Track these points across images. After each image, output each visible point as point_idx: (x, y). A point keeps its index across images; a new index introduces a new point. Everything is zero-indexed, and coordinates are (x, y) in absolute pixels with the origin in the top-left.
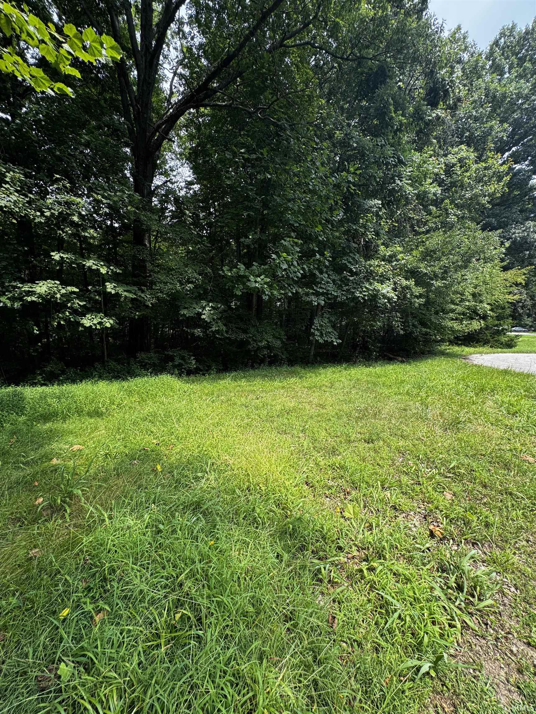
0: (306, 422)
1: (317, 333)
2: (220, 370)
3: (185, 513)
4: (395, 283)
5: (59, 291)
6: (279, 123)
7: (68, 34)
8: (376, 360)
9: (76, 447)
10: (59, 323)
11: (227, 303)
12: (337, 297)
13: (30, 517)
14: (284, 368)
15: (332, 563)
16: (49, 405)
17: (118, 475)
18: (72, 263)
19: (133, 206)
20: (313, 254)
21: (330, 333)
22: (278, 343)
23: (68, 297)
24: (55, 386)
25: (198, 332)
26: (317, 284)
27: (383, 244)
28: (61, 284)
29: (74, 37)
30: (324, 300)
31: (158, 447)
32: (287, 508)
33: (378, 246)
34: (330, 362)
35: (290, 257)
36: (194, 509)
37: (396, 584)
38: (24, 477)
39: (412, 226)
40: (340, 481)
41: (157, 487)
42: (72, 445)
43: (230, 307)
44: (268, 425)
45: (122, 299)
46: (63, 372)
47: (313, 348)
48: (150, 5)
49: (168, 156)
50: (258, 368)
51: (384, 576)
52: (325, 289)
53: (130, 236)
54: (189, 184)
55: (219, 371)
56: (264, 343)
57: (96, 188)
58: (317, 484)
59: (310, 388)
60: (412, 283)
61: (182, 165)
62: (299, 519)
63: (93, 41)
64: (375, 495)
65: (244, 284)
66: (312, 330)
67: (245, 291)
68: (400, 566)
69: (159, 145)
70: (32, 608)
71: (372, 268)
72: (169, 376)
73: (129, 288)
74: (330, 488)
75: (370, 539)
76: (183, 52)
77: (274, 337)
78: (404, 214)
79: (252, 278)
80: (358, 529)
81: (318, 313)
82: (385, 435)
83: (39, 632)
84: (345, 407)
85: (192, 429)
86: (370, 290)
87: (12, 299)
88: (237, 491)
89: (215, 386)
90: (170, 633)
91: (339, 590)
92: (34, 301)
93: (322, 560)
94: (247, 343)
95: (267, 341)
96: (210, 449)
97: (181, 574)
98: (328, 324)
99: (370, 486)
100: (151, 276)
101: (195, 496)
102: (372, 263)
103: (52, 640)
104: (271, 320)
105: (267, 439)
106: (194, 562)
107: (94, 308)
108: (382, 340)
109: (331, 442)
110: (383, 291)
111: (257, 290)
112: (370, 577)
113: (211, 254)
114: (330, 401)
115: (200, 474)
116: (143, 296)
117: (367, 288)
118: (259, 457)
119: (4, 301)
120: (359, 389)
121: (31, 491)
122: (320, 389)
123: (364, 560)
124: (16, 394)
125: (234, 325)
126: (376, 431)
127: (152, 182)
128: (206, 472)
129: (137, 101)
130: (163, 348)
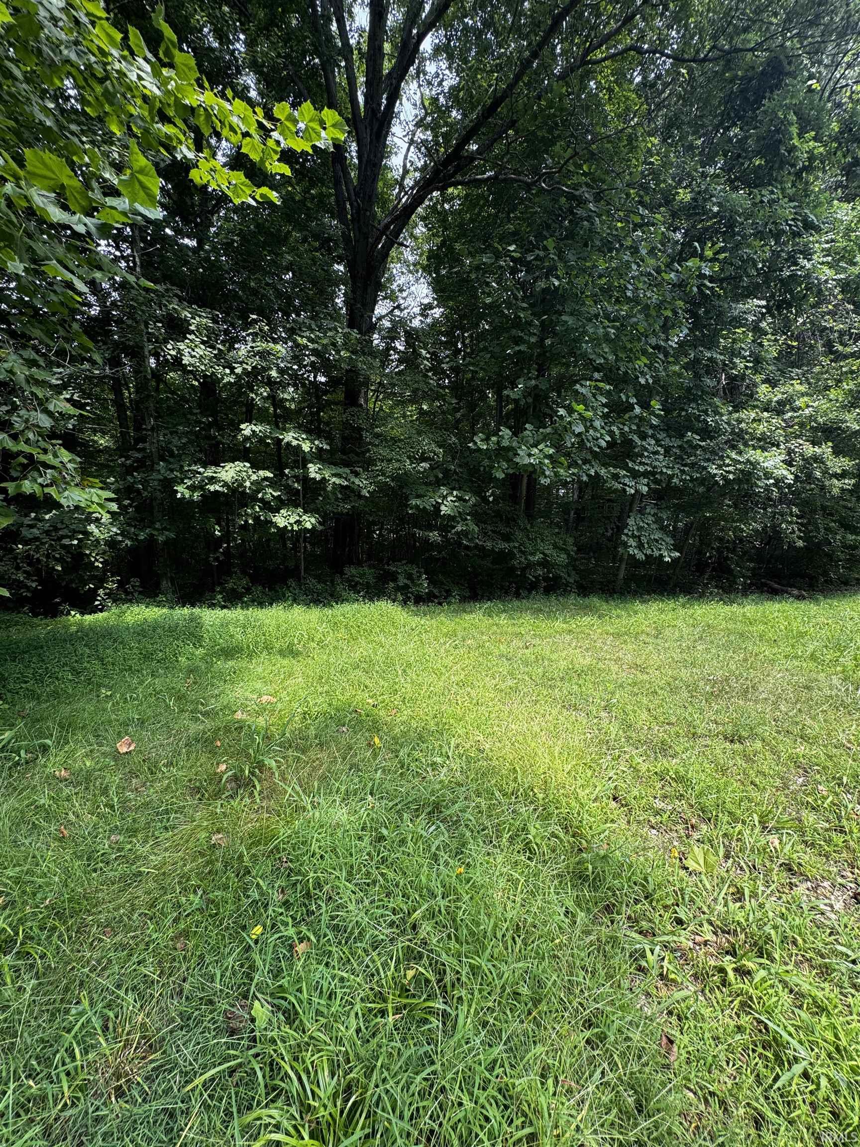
0: (613, 693)
1: (632, 542)
2: (465, 597)
3: (418, 816)
4: (790, 452)
5: (249, 477)
6: (577, 193)
7: (279, 117)
8: (746, 592)
9: (265, 698)
10: (246, 521)
11: (479, 492)
12: (671, 477)
13: (211, 789)
14: (572, 599)
15: (665, 946)
16: (232, 636)
17: (321, 745)
18: (267, 437)
19: (347, 350)
20: (629, 407)
21: (656, 540)
22: (563, 558)
23: (259, 485)
24: (239, 610)
25: (434, 535)
26: (633, 456)
27: (766, 381)
28: (251, 467)
29: (287, 119)
30: (648, 485)
31: (376, 711)
32: (581, 836)
33: (755, 385)
34: (654, 592)
35: (589, 413)
36: (429, 813)
37: (797, 1010)
38: (204, 733)
39: (829, 345)
40: (677, 802)
41: (376, 770)
42: (260, 696)
43: (485, 499)
44: (545, 693)
45: (329, 488)
46: (248, 590)
47: (623, 566)
48: (380, 47)
49: (396, 268)
50: (528, 598)
51: (770, 991)
52: (651, 465)
53: (341, 396)
54: (426, 308)
55: (464, 599)
56: (538, 557)
57: (300, 329)
58: (634, 802)
59: (617, 635)
60: (826, 450)
61: (417, 280)
62: (605, 857)
63: (310, 121)
64: (749, 840)
65: (509, 461)
66: (623, 537)
67: (511, 471)
68: (805, 980)
69: (385, 255)
70: (216, 914)
71: (743, 425)
72: (390, 604)
73: (340, 470)
74: (657, 813)
75: (740, 917)
76: (424, 107)
77: (555, 546)
78: (812, 322)
79: (523, 451)
80: (716, 894)
81: (636, 507)
82: (766, 731)
83: (227, 950)
84: (684, 674)
85: (425, 688)
86: (740, 462)
87: (192, 488)
88: (497, 794)
89: (458, 623)
90: (399, 996)
91: (679, 995)
92: (216, 492)
93: (645, 936)
94: (511, 555)
95: (543, 553)
96: (452, 721)
97: (415, 911)
98: (654, 526)
99: (736, 821)
100: (369, 450)
101: (433, 793)
102: (744, 416)
103: (242, 966)
104: (550, 518)
105: (544, 716)
106: (433, 896)
107: (291, 500)
108: (759, 556)
109: (659, 733)
110: (766, 465)
111: (530, 469)
112: (741, 986)
113: (458, 415)
114: (655, 660)
115: (439, 760)
116: (357, 481)
117: (732, 460)
118: (533, 744)
119: (182, 491)
120: (712, 642)
121: (213, 752)
122: (636, 638)
123: (727, 953)
124: (193, 619)
125: (489, 528)
126: (748, 722)
127: (373, 311)
128: (448, 757)
129: (357, 195)
130: (380, 560)
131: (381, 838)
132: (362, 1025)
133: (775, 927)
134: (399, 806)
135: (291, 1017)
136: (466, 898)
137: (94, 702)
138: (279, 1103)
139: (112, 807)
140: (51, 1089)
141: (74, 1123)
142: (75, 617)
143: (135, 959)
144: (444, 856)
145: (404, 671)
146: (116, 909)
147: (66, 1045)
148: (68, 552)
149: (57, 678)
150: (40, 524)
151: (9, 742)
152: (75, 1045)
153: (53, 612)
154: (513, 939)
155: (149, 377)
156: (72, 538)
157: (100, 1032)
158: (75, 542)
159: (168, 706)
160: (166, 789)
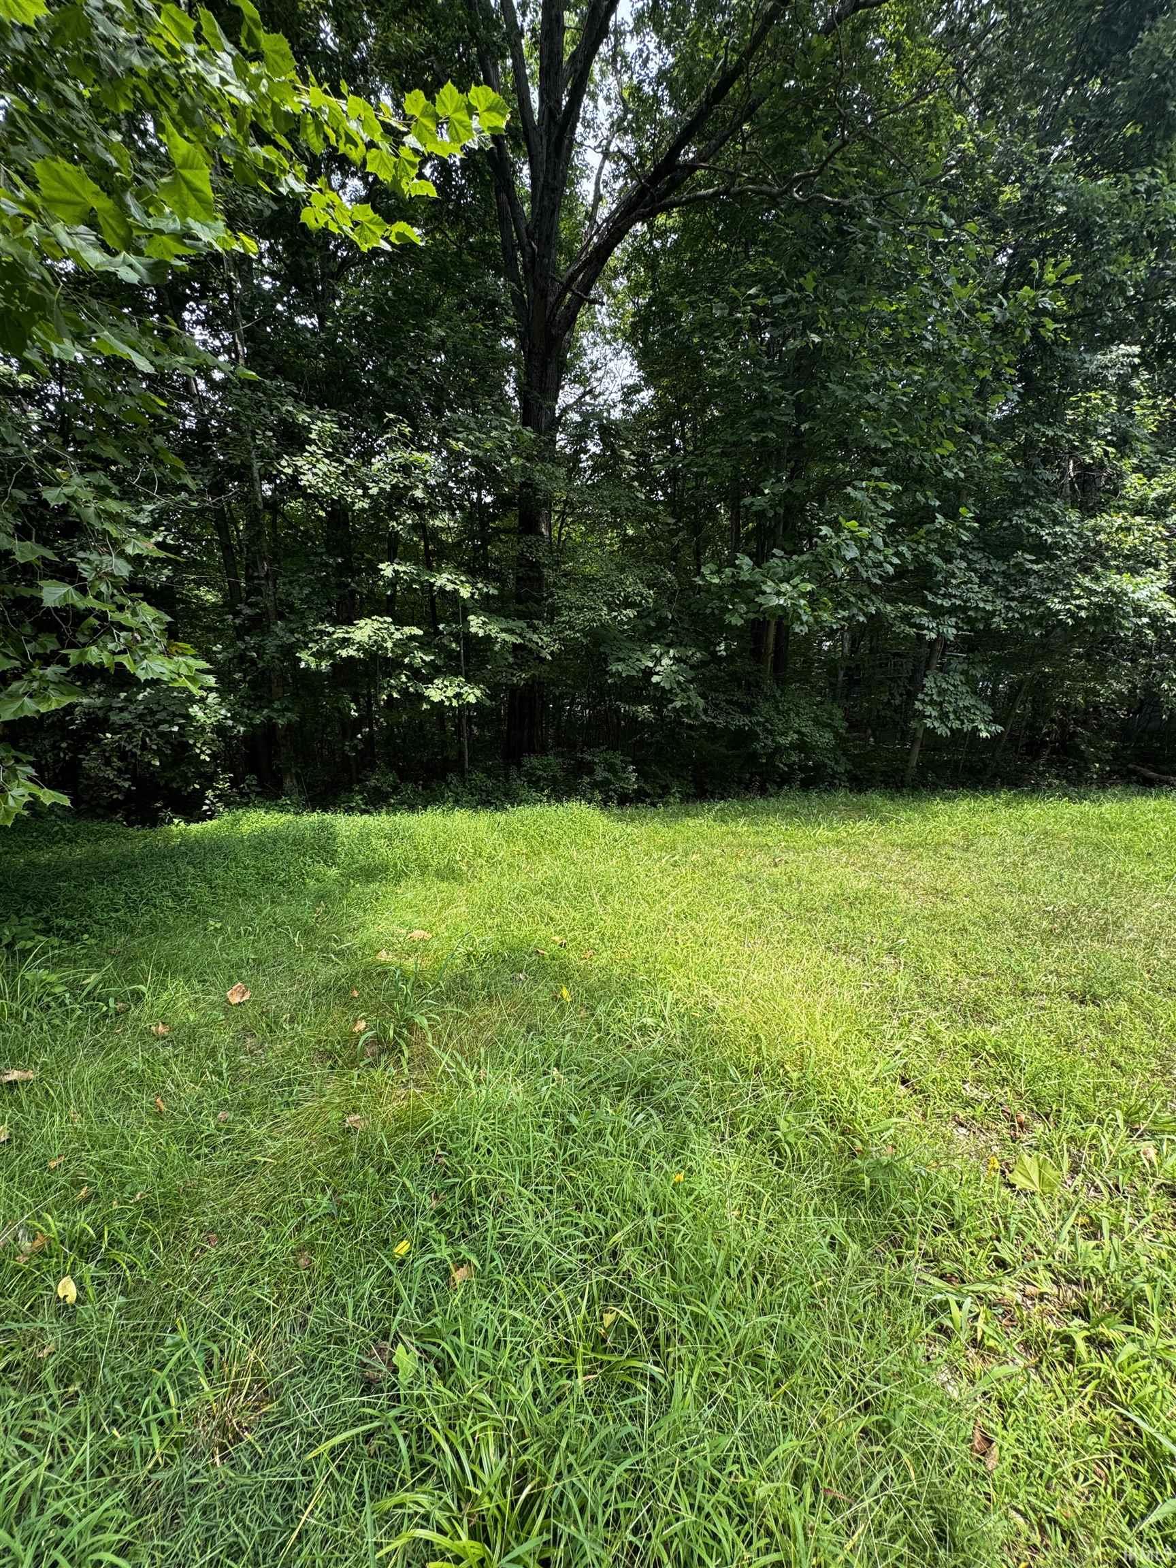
0: (901, 930)
1: (930, 711)
2: (688, 795)
3: (620, 1099)
5: (391, 636)
6: (847, 203)
7: (413, 112)
8: (1103, 783)
9: (418, 934)
10: (390, 696)
11: (708, 646)
12: (991, 614)
13: (345, 1054)
14: (841, 796)
15: (980, 1298)
16: (374, 851)
17: (490, 997)
18: (413, 581)
19: (519, 456)
20: (928, 515)
21: (967, 709)
22: (826, 738)
23: (404, 645)
24: (383, 815)
25: (644, 711)
26: (934, 586)
27: (1138, 469)
28: (394, 623)
29: (423, 114)
30: (956, 626)
31: (565, 952)
32: (854, 1133)
33: (1121, 476)
34: (963, 785)
35: (866, 531)
36: (637, 1095)
38: (337, 979)
40: (998, 1089)
41: (564, 1034)
42: (410, 931)
43: (714, 654)
44: (802, 929)
45: (497, 647)
46: (396, 790)
47: (917, 750)
48: (559, 18)
49: (586, 339)
50: (777, 795)
52: (960, 597)
53: (512, 520)
54: (629, 392)
55: (686, 798)
56: (792, 737)
57: (454, 430)
58: (932, 1088)
59: (908, 847)
61: (617, 353)
62: (889, 1166)
64: (1108, 1148)
65: (749, 601)
66: (918, 705)
67: (752, 616)
69: (570, 321)
70: (350, 1222)
71: (1102, 537)
72: (584, 806)
73: (511, 624)
74: (968, 1103)
75: (1096, 1261)
76: (622, 101)
77: (817, 721)
79: (769, 587)
80: (1057, 1225)
81: (936, 663)
82: (1134, 987)
83: (363, 1272)
84: (1008, 902)
85: (631, 921)
86: (1096, 593)
87: (319, 655)
88: (733, 1071)
89: (680, 832)
90: (593, 1350)
91: (1000, 1371)
92: (351, 657)
93: (949, 1281)
94: (751, 736)
95: (799, 732)
96: (669, 967)
97: (615, 1231)
98: (963, 689)
99: (1089, 1119)
100: (551, 595)
101: (641, 1067)
102: (1103, 523)
103: (382, 1295)
104: (808, 682)
105: (799, 962)
106: (640, 1211)
107: (448, 666)
108: (1124, 732)
109: (971, 988)
110: (1136, 596)
111: (780, 613)
112: (1098, 1364)
113: (676, 541)
114: (964, 882)
115: (650, 1021)
116: (535, 637)
117: (1086, 589)
118: (784, 1002)
119: (306, 659)
120: (1051, 857)
121: (349, 1005)
122: (935, 852)
123: (1075, 1313)
124: (323, 827)
125: (722, 697)
126: (1106, 974)
127: (555, 400)
128: (663, 1018)
129: (530, 236)
130: (573, 746)
131: (569, 1129)
132: (541, 1387)
133: (1151, 1280)
134: (595, 1085)
135: (444, 1369)
136: (687, 1217)
137: (200, 936)
138: (429, 1485)
139: (220, 1074)
140: (138, 1441)
141: (167, 1490)
142: (178, 826)
143: (245, 1277)
144: (656, 1158)
145: (604, 897)
146: (225, 1208)
147: (159, 1384)
148: (167, 742)
149: (155, 906)
150: (132, 707)
151: (95, 987)
152: (169, 1387)
153: (153, 820)
154: (755, 1277)
155: (261, 507)
156: (171, 724)
157: (201, 1371)
158: (176, 729)
159: (291, 943)
160: (288, 1054)
